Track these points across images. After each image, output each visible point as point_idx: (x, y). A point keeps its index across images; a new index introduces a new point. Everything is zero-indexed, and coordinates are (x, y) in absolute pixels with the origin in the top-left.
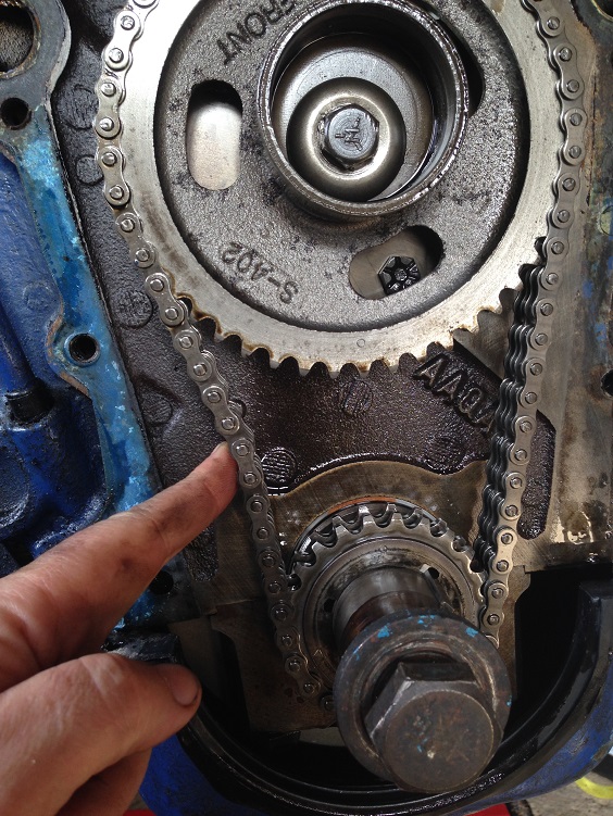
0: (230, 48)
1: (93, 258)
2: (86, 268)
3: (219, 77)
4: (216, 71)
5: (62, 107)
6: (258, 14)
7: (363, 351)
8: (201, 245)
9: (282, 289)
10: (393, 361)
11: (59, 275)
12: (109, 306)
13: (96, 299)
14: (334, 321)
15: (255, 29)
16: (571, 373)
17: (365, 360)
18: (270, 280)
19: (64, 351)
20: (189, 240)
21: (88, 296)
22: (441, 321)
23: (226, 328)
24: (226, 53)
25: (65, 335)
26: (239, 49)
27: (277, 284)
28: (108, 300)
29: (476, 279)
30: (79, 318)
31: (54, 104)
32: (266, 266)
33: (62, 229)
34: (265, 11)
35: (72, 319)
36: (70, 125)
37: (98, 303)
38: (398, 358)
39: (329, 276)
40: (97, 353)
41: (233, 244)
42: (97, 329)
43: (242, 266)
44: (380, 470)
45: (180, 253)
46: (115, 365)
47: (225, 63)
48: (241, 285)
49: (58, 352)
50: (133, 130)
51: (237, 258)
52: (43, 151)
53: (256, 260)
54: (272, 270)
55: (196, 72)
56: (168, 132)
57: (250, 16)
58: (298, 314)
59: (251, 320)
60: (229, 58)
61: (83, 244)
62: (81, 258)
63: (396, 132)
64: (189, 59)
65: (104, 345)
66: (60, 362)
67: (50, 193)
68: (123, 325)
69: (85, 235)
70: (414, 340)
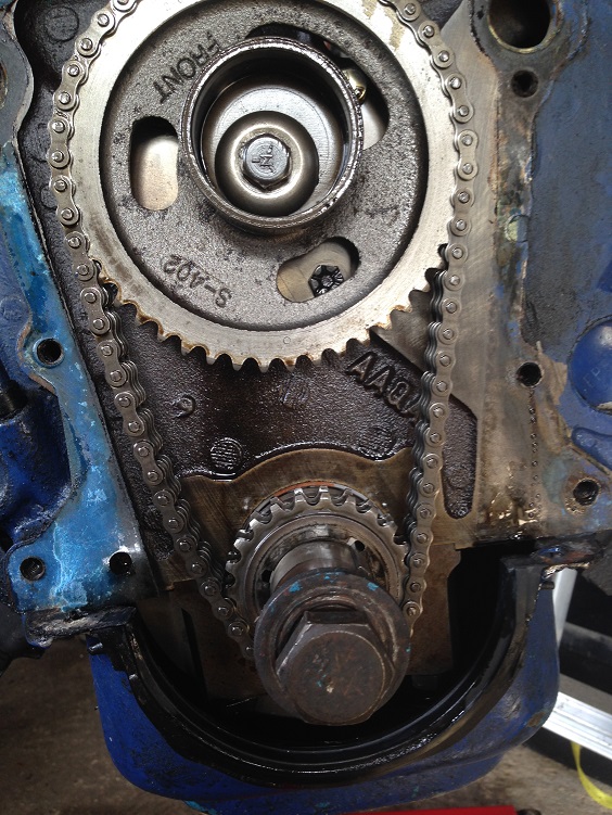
0: (165, 88)
1: (57, 272)
2: (50, 280)
3: (156, 114)
4: (154, 109)
5: (27, 143)
6: (188, 59)
7: (290, 347)
8: (145, 258)
9: (217, 295)
10: (316, 356)
11: (27, 288)
12: (71, 314)
13: (60, 308)
14: (264, 322)
15: (186, 72)
16: (489, 367)
17: (290, 355)
18: (207, 287)
19: (32, 354)
20: (134, 254)
21: (53, 306)
22: (358, 320)
23: (168, 330)
24: (162, 93)
25: (34, 340)
26: (173, 89)
27: (214, 291)
28: (70, 310)
29: (387, 282)
30: (45, 325)
31: (21, 141)
32: (203, 275)
33: (29, 247)
34: (194, 56)
35: (40, 327)
36: (35, 158)
37: (62, 313)
38: (320, 353)
39: (258, 282)
40: (62, 356)
41: (173, 256)
42: (61, 334)
43: (182, 275)
44: (318, 457)
45: (125, 265)
46: (78, 366)
47: (162, 102)
48: (181, 292)
49: (28, 355)
50: (81, 161)
51: (177, 268)
52: (10, 181)
53: (194, 270)
54: (208, 278)
55: (136, 110)
56: (113, 163)
57: (181, 61)
58: (232, 317)
59: (188, 323)
60: (164, 97)
61: (47, 260)
62: (46, 272)
63: (309, 156)
64: (129, 100)
65: (68, 348)
66: (30, 364)
67: (18, 218)
68: (85, 331)
69: (49, 252)
70: (334, 337)
